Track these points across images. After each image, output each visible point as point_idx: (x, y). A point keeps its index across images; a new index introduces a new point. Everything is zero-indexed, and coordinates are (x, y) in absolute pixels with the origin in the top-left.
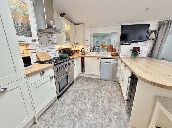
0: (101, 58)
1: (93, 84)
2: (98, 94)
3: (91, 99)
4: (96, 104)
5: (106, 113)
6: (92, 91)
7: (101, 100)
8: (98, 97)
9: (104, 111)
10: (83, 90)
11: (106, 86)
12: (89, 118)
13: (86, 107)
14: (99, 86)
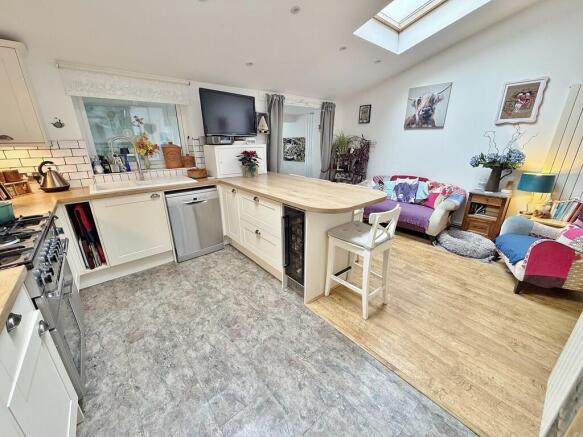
0: (166, 193)
1: (168, 284)
2: (211, 298)
3: (209, 318)
4: (230, 319)
5: (262, 317)
6: (189, 302)
7: (231, 304)
8: (219, 302)
9: (256, 316)
10: (154, 317)
11: (212, 270)
12: (244, 352)
13: (213, 343)
14: (192, 279)
